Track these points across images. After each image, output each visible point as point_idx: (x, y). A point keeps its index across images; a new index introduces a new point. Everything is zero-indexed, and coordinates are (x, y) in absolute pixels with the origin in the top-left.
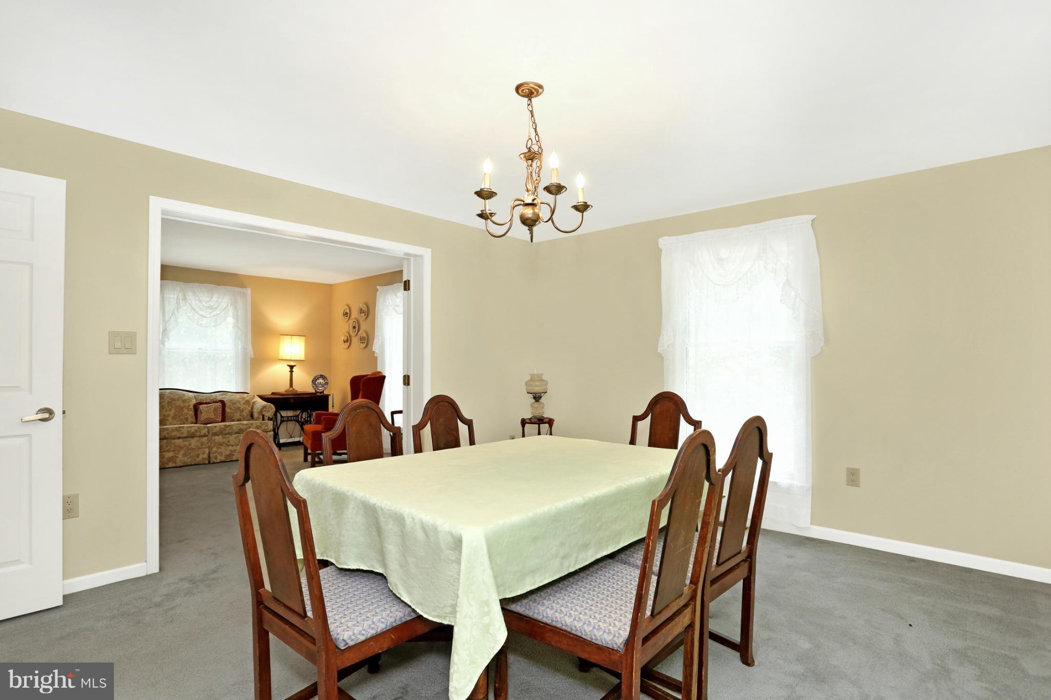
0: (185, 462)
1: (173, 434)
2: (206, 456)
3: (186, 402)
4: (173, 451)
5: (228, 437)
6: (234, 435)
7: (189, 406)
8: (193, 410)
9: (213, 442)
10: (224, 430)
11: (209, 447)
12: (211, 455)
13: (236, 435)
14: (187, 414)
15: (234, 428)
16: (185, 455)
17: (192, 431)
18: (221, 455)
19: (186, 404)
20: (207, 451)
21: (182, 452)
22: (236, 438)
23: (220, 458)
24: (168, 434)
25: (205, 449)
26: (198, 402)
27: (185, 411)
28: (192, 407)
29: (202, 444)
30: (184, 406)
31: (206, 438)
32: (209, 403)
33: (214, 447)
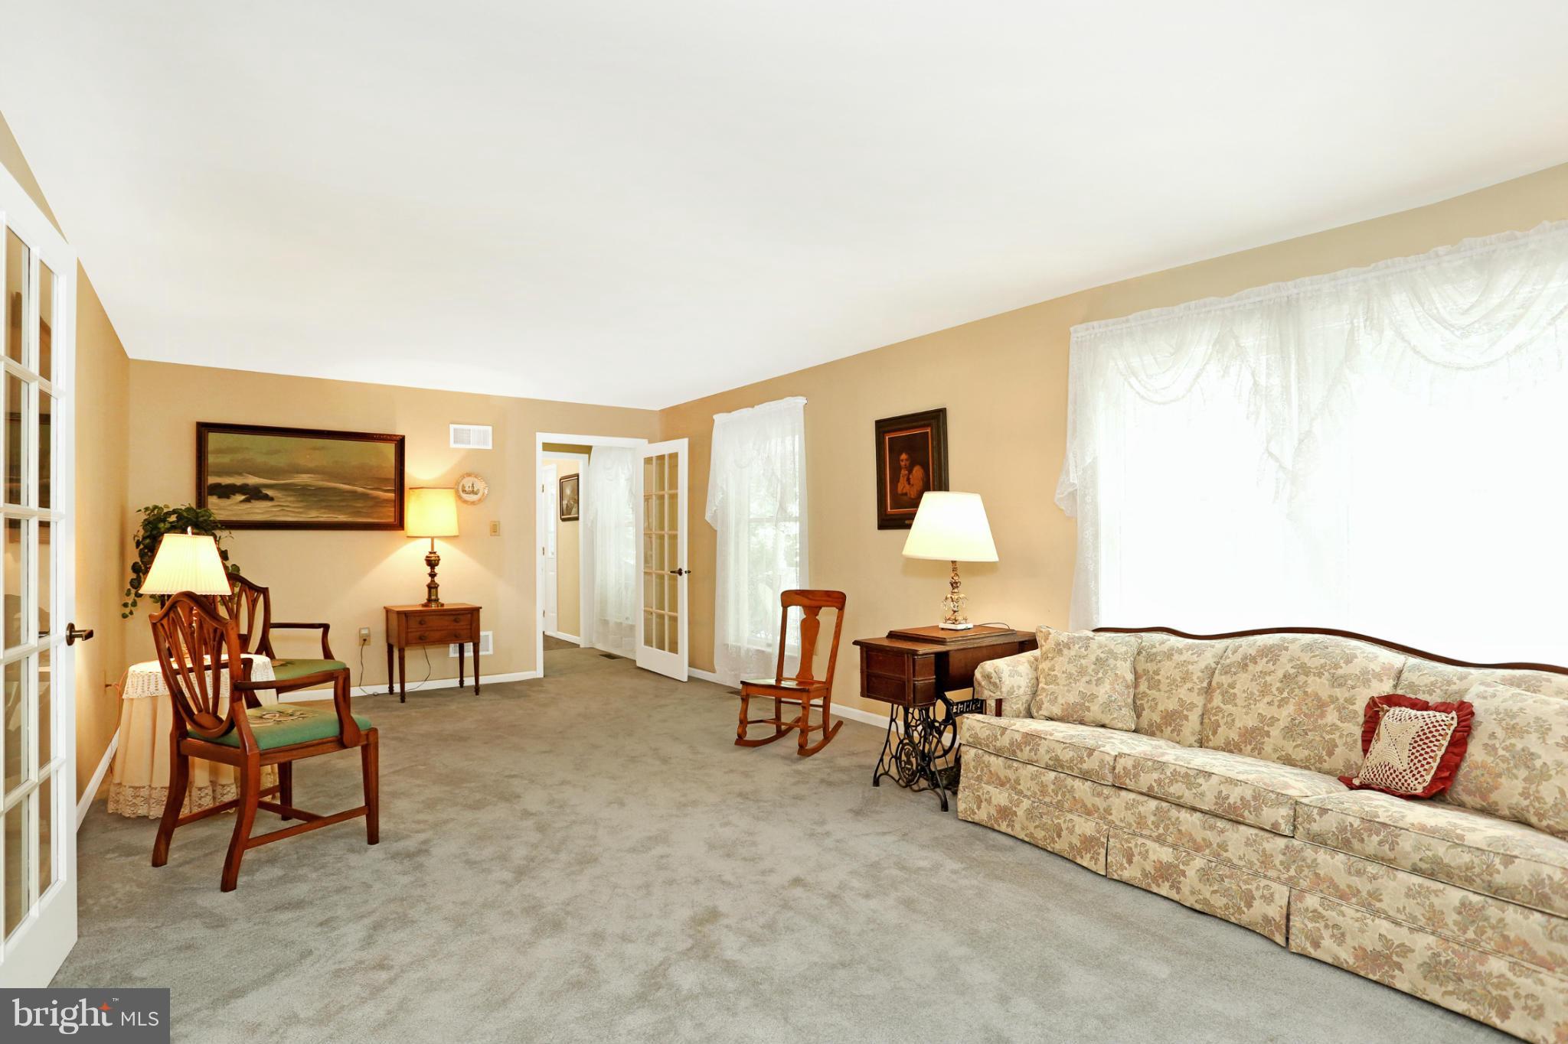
0: (1206, 901)
1: (1172, 790)
2: (1275, 912)
3: (1340, 685)
4: (1174, 847)
5: (1375, 877)
6: (1401, 875)
7: (1351, 701)
8: (1361, 719)
9: (1306, 871)
10: (1357, 834)
11: (1291, 883)
12: (1296, 922)
13: (1417, 880)
14: (1334, 728)
15: (1406, 843)
16: (1205, 875)
17: (1231, 800)
18: (1340, 938)
19: (1341, 693)
20: (1281, 893)
21: (1199, 862)
22: (1410, 893)
23: (1329, 949)
24: (1159, 782)
25: (1274, 886)
26: (1400, 692)
27: (1332, 717)
28: (1360, 706)
29: (1266, 860)
30: (1333, 700)
31: (1281, 842)
32: (1424, 706)
33: (1309, 891)
